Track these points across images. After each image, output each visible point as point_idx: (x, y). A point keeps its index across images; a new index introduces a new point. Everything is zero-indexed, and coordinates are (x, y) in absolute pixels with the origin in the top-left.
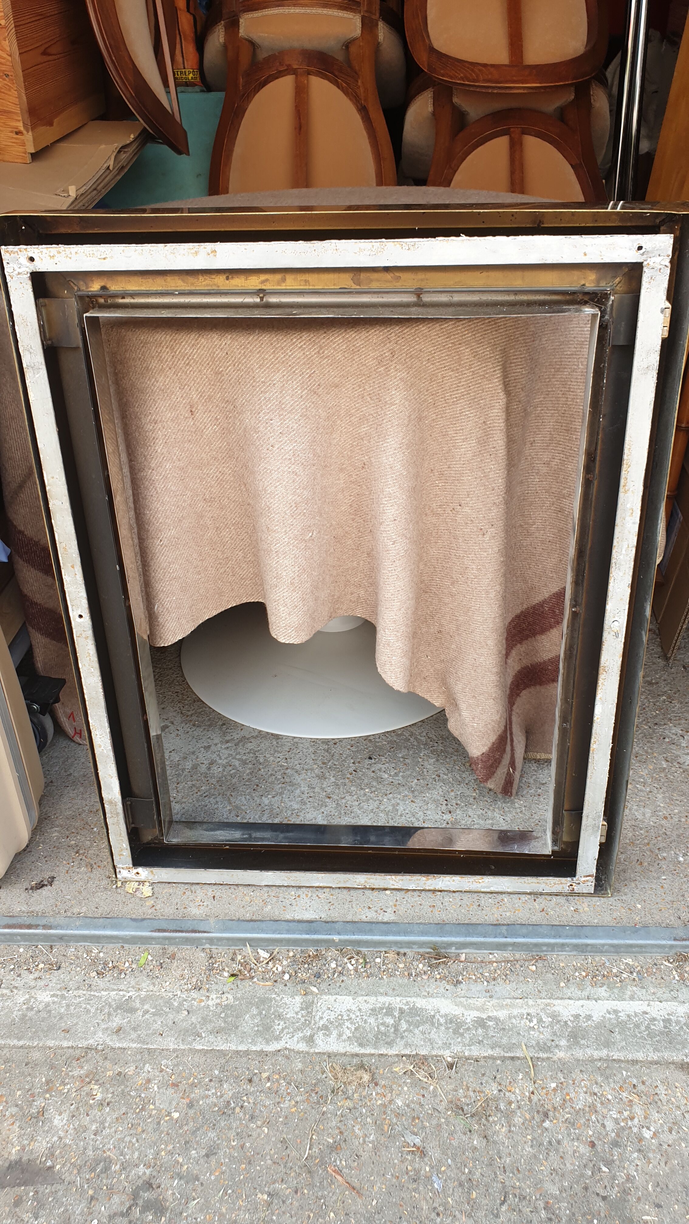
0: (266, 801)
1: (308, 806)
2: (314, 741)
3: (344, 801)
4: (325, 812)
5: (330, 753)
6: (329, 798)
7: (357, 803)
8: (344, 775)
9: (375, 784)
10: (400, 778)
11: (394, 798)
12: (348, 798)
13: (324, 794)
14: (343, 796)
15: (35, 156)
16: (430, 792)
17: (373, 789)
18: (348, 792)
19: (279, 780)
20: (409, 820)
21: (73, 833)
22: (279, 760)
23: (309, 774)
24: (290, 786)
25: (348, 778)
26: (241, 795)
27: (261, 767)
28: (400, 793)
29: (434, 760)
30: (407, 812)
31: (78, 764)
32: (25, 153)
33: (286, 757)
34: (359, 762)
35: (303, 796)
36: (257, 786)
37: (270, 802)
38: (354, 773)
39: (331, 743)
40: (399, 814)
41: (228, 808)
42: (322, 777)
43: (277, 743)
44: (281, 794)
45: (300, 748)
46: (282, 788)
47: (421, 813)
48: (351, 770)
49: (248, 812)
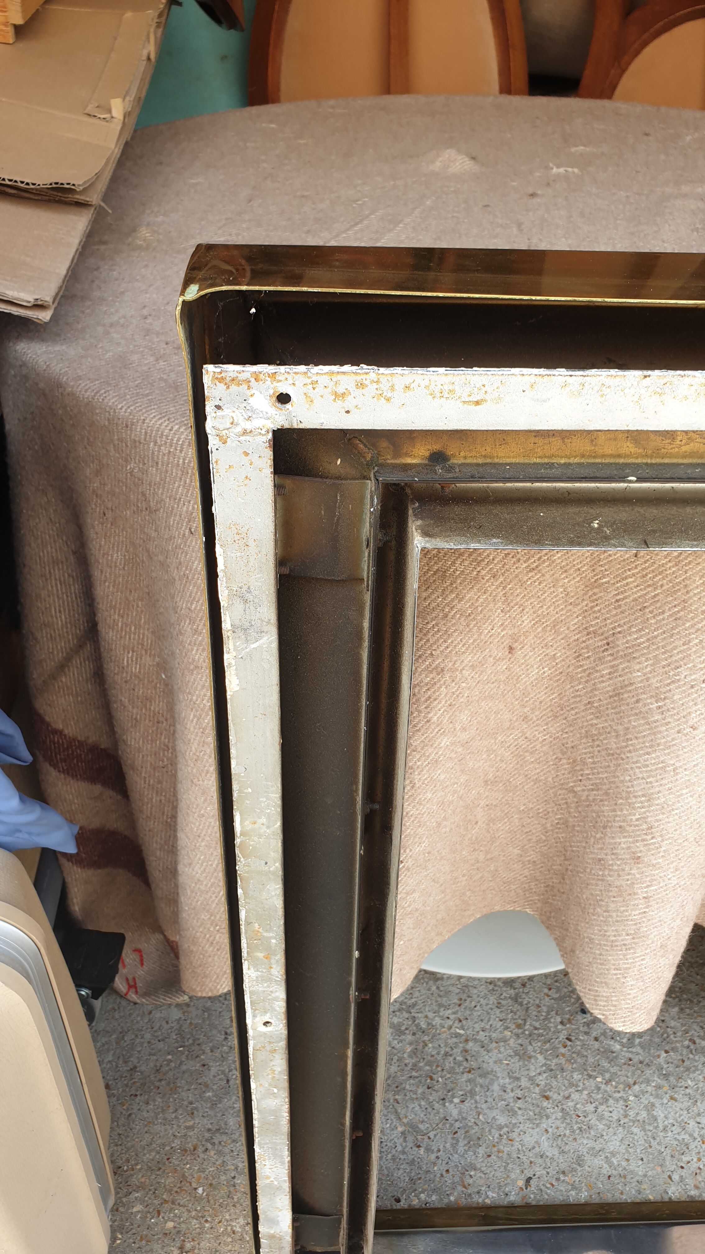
0: (453, 1110)
1: (521, 1119)
2: (491, 982)
3: (571, 1104)
4: (550, 1130)
5: (521, 1004)
6: (547, 1098)
7: (590, 1108)
8: (555, 1048)
9: (605, 1064)
10: (638, 1049)
11: (644, 1092)
12: (575, 1096)
13: (537, 1090)
14: (566, 1093)
15: (19, 31)
16: (691, 1076)
17: (607, 1076)
18: (571, 1085)
19: (459, 1064)
20: (680, 1138)
21: (166, 1201)
22: (450, 1023)
23: (502, 1049)
24: (480, 1076)
25: (563, 1055)
26: (412, 1099)
27: (426, 1038)
28: (648, 1082)
29: (676, 1009)
30: (671, 1121)
31: (141, 1044)
32: (6, 24)
33: (459, 1015)
34: (570, 1021)
35: (506, 1096)
36: (432, 1079)
37: (460, 1113)
38: (569, 1043)
39: (517, 985)
40: (661, 1128)
41: (400, 1129)
42: (523, 1056)
43: (438, 988)
44: (472, 1093)
45: (475, 997)
46: (469, 1081)
47: (692, 1123)
48: (562, 1036)
49: (431, 1135)
